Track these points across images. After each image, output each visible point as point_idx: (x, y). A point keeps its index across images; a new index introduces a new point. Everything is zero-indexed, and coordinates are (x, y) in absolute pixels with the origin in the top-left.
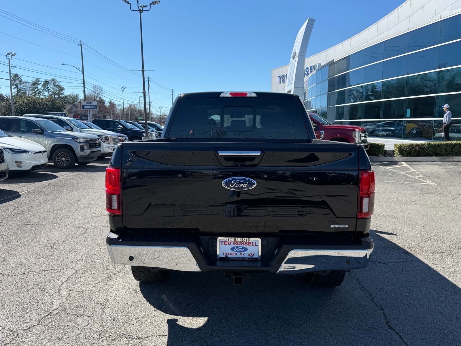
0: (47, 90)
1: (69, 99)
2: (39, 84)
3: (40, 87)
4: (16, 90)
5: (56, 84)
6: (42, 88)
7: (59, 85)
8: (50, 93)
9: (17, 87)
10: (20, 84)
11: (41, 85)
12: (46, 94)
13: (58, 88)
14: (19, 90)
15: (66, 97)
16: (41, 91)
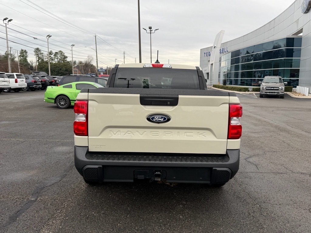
0: (57, 58)
1: (70, 63)
2: (52, 54)
3: (52, 56)
4: (37, 58)
5: (63, 54)
6: (54, 57)
7: (64, 54)
8: (59, 60)
9: (38, 56)
10: (40, 54)
11: (53, 55)
12: (56, 60)
13: (63, 57)
14: (39, 58)
15: (68, 62)
16: (53, 58)
